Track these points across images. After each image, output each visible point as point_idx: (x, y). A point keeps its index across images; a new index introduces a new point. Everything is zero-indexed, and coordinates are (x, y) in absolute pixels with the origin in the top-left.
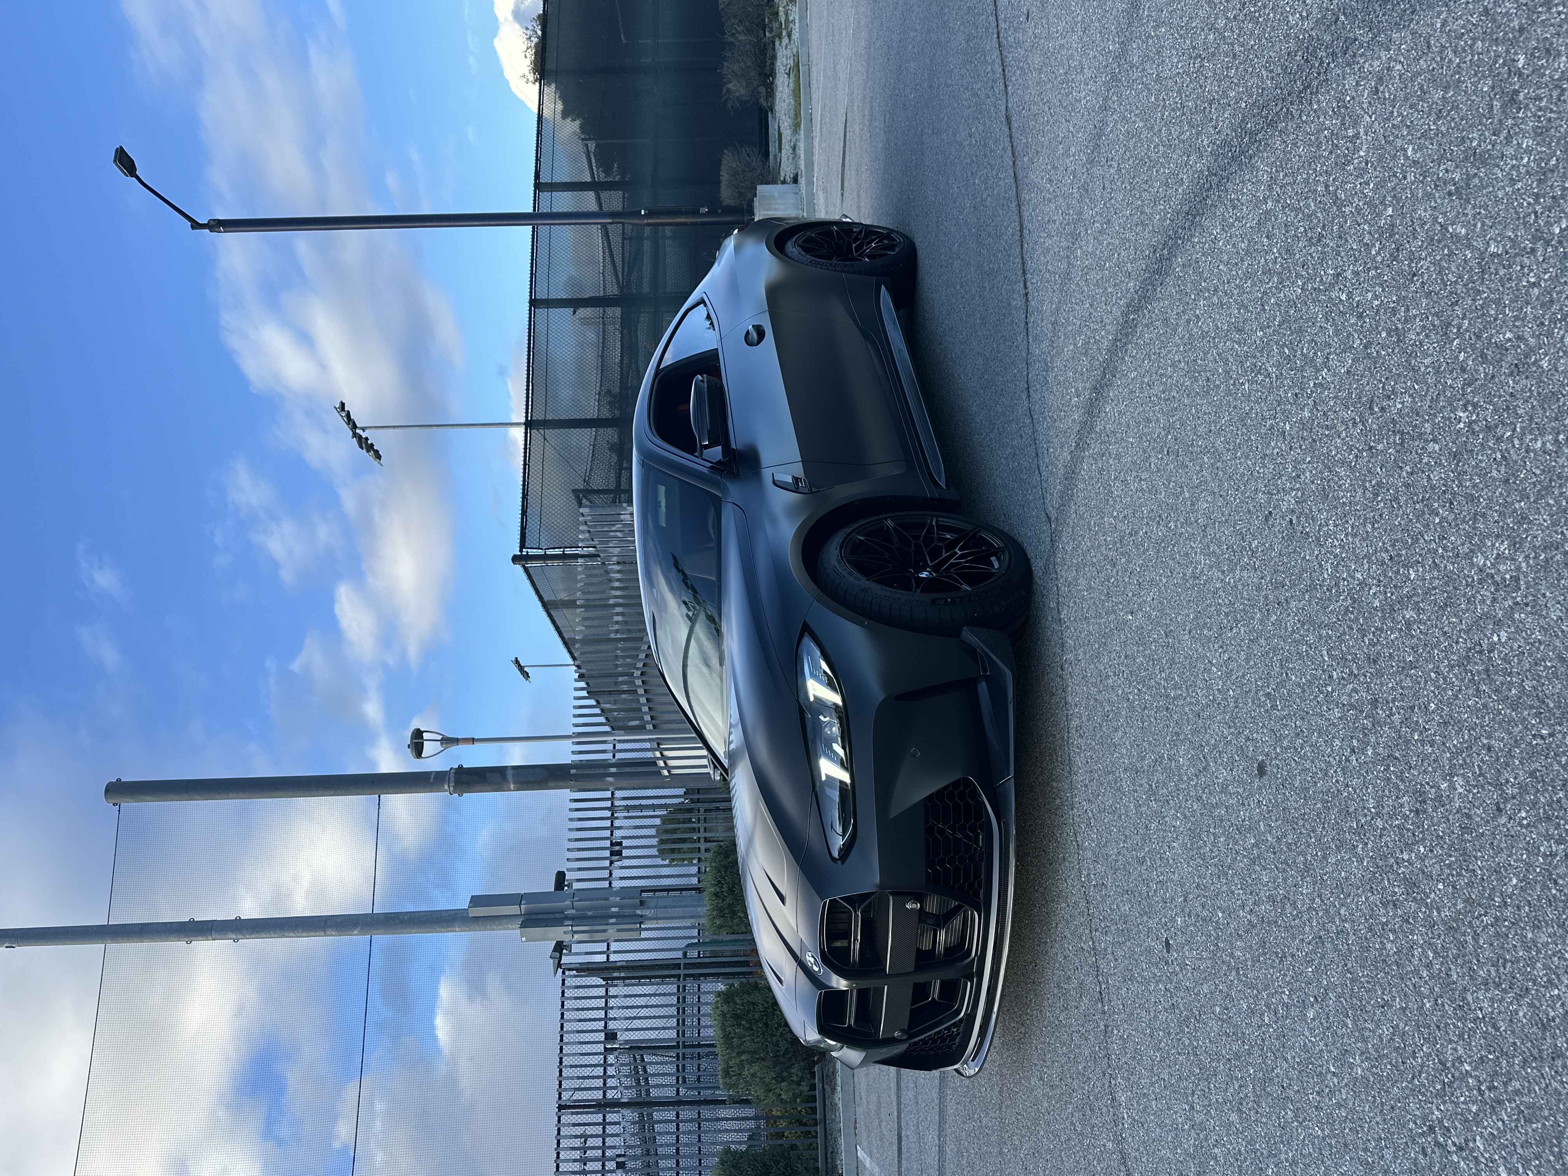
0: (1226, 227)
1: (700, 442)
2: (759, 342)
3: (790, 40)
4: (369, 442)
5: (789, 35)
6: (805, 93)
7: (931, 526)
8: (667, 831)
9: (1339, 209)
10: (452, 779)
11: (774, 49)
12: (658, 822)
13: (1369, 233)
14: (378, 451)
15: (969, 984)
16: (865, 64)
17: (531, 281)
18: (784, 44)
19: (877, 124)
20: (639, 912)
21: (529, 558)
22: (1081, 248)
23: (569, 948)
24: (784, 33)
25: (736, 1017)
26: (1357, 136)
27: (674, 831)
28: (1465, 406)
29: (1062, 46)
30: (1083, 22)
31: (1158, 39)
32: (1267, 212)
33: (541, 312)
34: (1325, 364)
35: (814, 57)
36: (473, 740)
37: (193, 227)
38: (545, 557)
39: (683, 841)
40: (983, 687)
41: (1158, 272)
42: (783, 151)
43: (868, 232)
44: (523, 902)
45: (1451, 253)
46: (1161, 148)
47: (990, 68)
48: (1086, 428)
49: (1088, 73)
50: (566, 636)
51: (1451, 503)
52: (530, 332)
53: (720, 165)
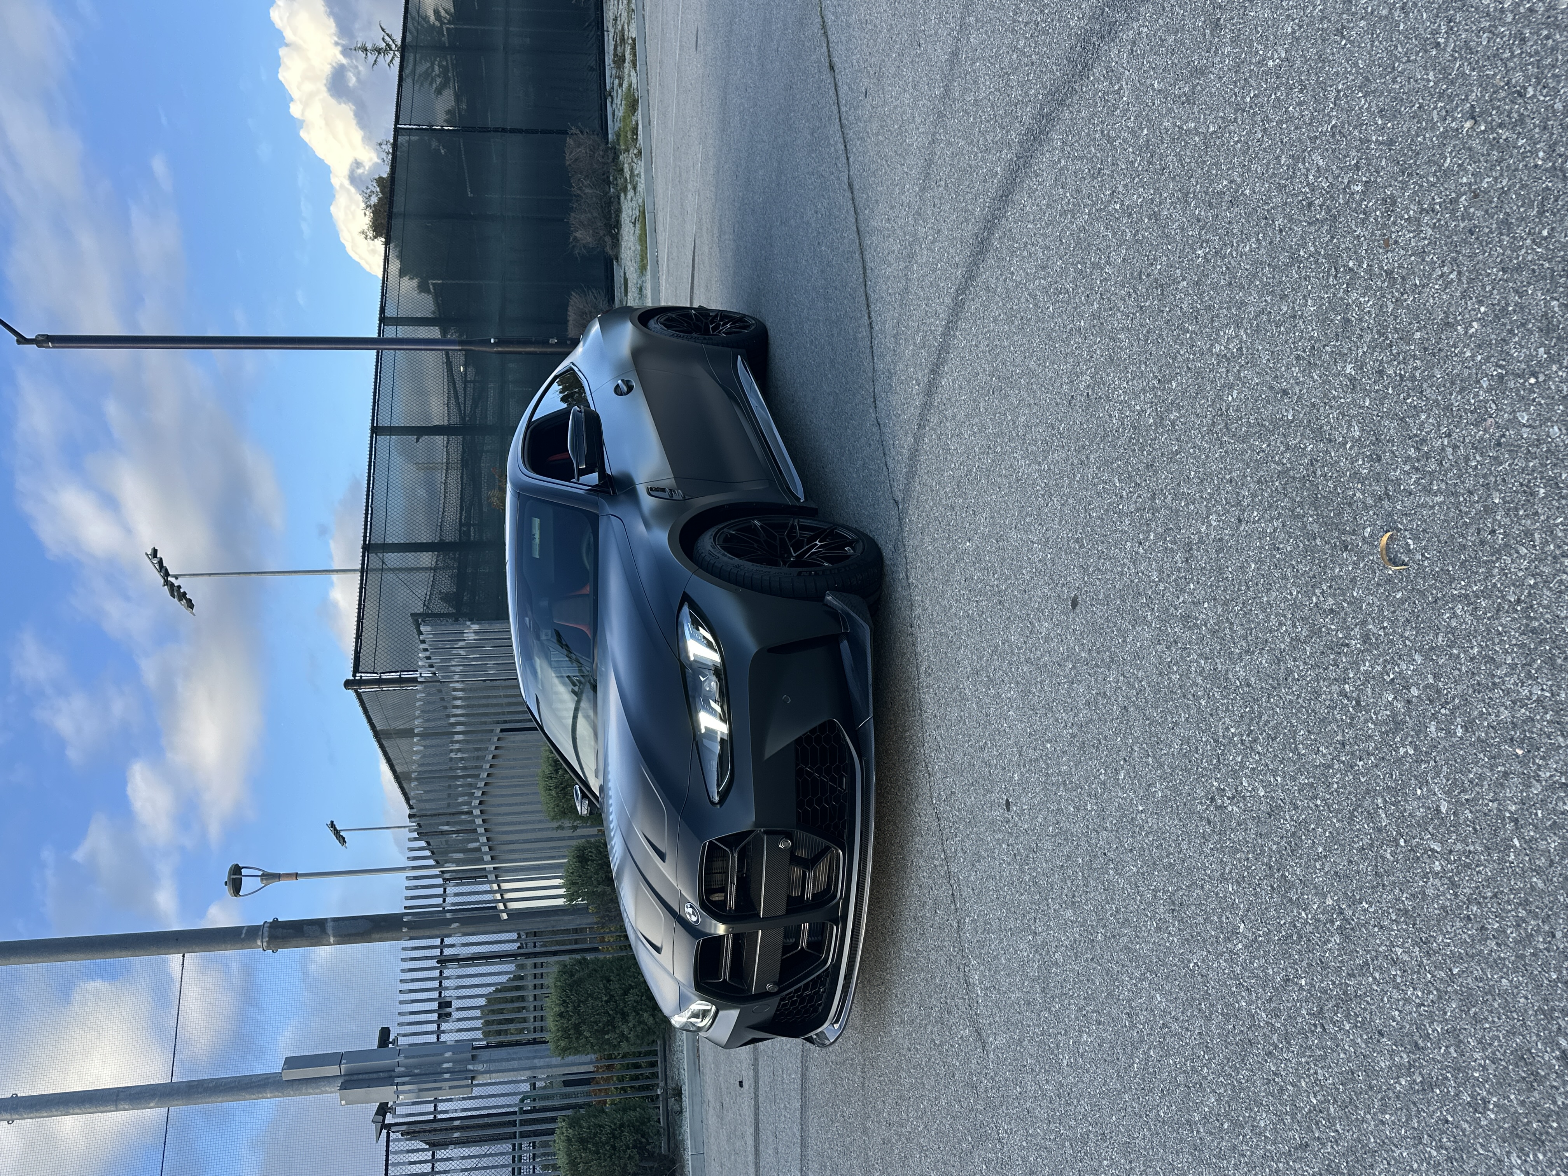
0: (1031, 192)
1: (578, 466)
2: (628, 393)
3: (635, 194)
4: (182, 590)
5: (635, 188)
6: (651, 237)
7: (793, 527)
8: (493, 1012)
9: (1112, 144)
10: (266, 934)
11: (619, 203)
12: (482, 1002)
13: (1133, 153)
14: (190, 600)
15: (835, 928)
16: (713, 189)
17: (374, 409)
18: (629, 197)
19: (727, 237)
20: (470, 1067)
21: (362, 682)
22: (916, 263)
23: (392, 1110)
24: (629, 187)
25: (582, 1141)
26: (1121, 88)
27: (501, 1012)
28: (1201, 246)
29: (896, 107)
30: (913, 81)
31: (975, 73)
32: (1062, 169)
33: (383, 440)
34: (1108, 263)
35: (660, 202)
36: (297, 875)
37: (19, 342)
38: (379, 682)
39: (511, 1021)
40: (845, 645)
41: (981, 252)
42: (629, 294)
43: (724, 316)
44: (343, 1061)
45: (1186, 143)
46: (980, 155)
47: (833, 149)
48: (927, 406)
49: (918, 120)
50: (398, 769)
51: (1197, 318)
52: (370, 458)
53: (568, 306)
